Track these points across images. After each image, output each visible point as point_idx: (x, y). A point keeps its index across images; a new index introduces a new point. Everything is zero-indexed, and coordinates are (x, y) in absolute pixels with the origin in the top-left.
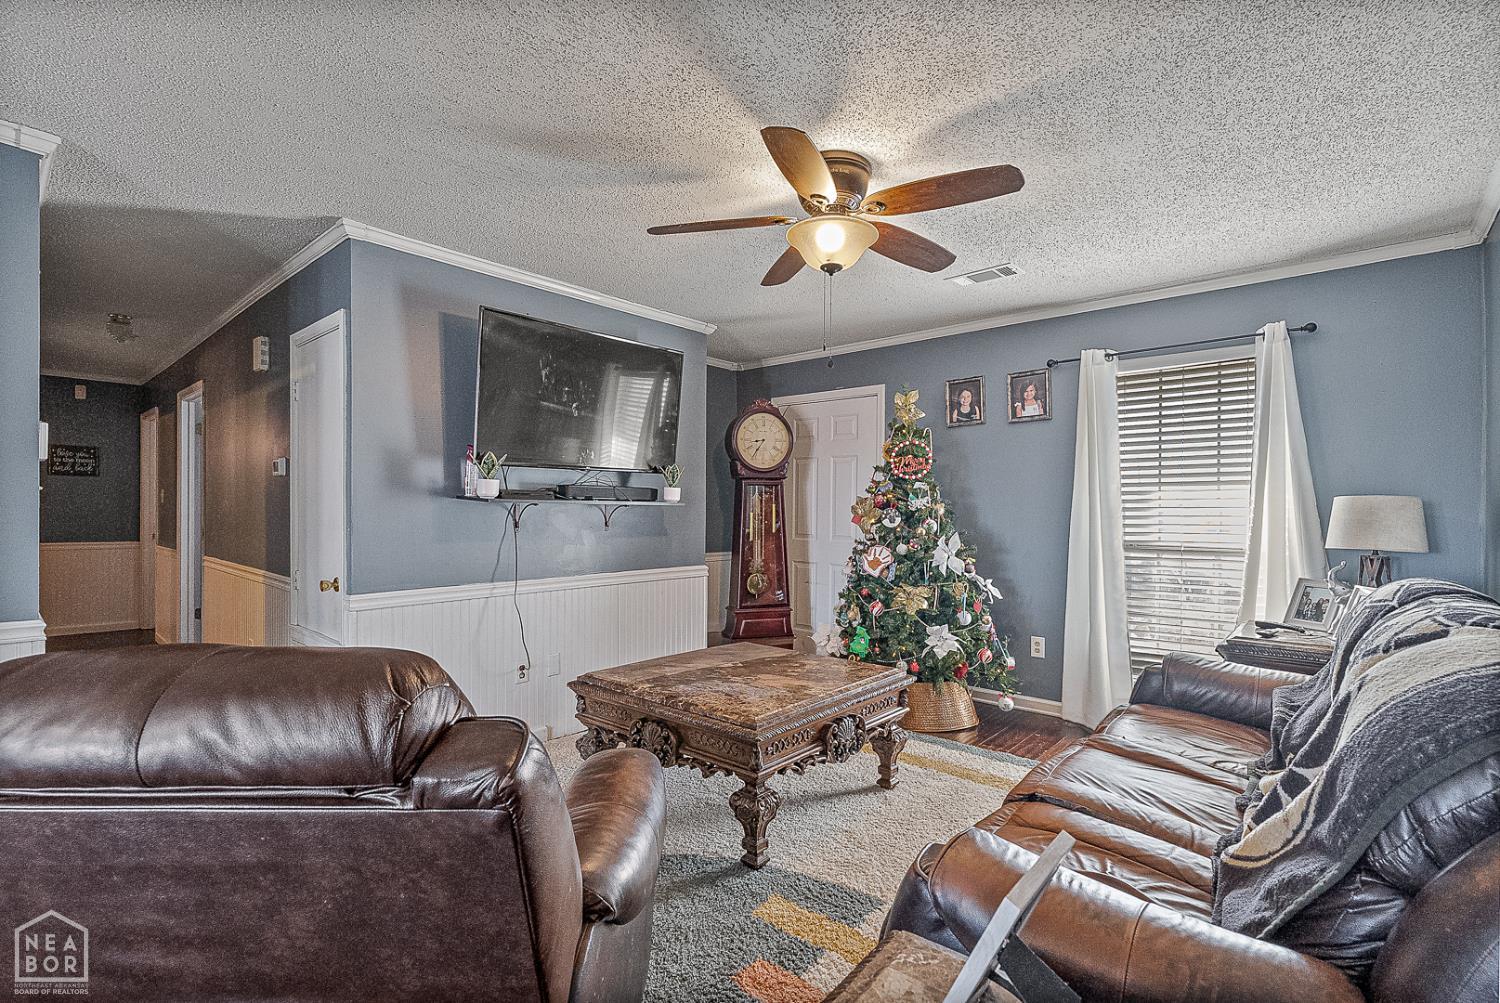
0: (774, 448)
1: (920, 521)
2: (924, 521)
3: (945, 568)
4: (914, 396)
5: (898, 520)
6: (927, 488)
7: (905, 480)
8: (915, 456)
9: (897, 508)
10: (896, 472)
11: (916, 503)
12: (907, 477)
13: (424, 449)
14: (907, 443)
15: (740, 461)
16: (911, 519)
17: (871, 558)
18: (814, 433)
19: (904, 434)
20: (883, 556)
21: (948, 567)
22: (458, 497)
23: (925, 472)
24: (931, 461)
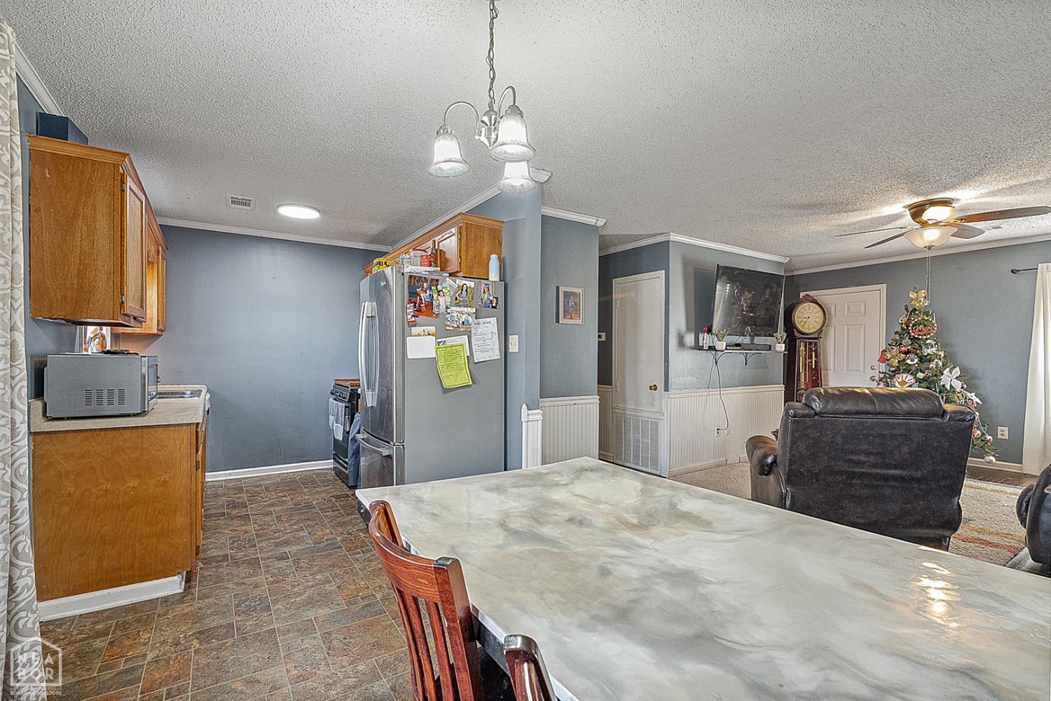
0: (815, 321)
1: (930, 361)
2: (933, 361)
3: (949, 385)
4: (923, 293)
5: (916, 361)
6: (934, 343)
7: (919, 339)
8: (925, 326)
9: (916, 354)
10: (913, 334)
11: (927, 351)
12: (920, 337)
13: (688, 329)
14: (920, 319)
15: (796, 329)
16: (923, 359)
17: (900, 380)
18: (833, 312)
19: (917, 314)
20: (907, 379)
21: (951, 385)
22: (699, 350)
23: (932, 334)
24: (936, 328)
